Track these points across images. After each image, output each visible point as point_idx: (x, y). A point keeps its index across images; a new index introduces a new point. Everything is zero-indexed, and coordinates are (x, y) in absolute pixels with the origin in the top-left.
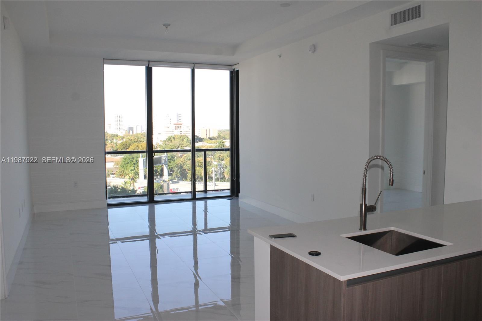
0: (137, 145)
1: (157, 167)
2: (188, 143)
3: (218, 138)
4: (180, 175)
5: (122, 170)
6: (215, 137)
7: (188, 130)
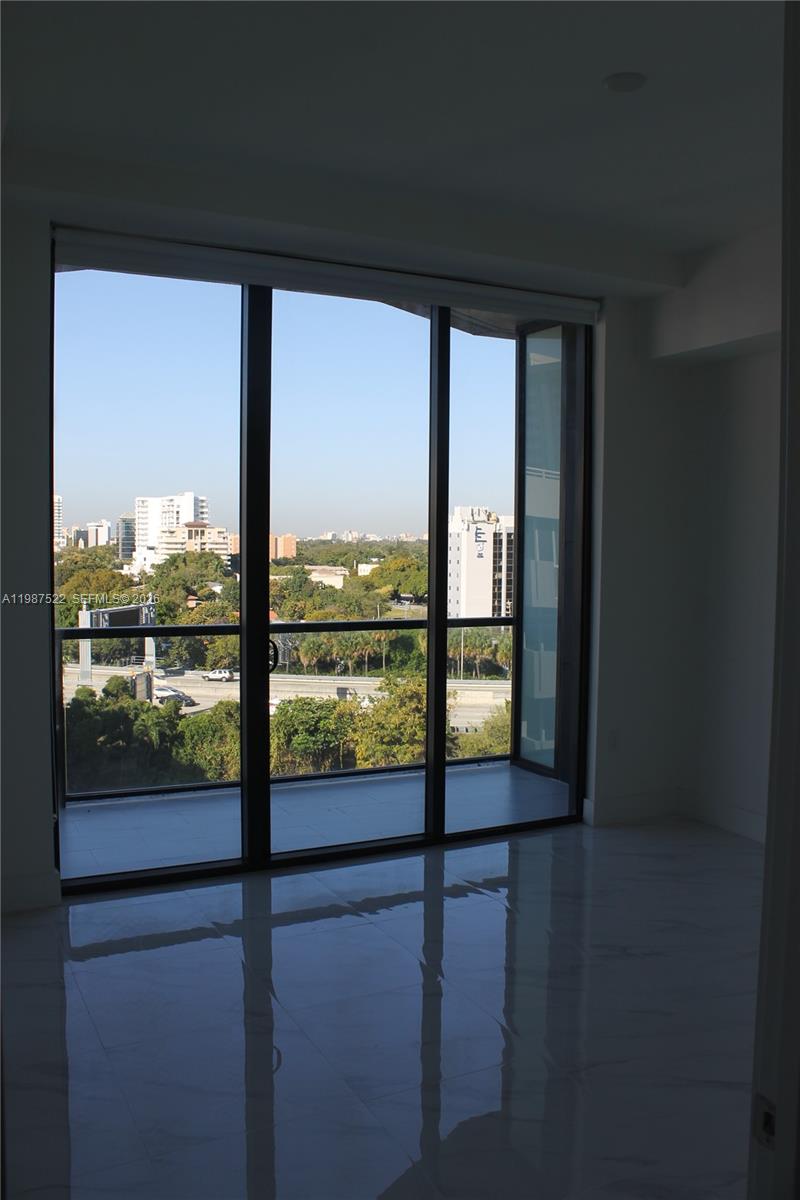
2: (218, 573)
3: (295, 560)
4: (187, 656)
6: (291, 557)
7: (221, 540)
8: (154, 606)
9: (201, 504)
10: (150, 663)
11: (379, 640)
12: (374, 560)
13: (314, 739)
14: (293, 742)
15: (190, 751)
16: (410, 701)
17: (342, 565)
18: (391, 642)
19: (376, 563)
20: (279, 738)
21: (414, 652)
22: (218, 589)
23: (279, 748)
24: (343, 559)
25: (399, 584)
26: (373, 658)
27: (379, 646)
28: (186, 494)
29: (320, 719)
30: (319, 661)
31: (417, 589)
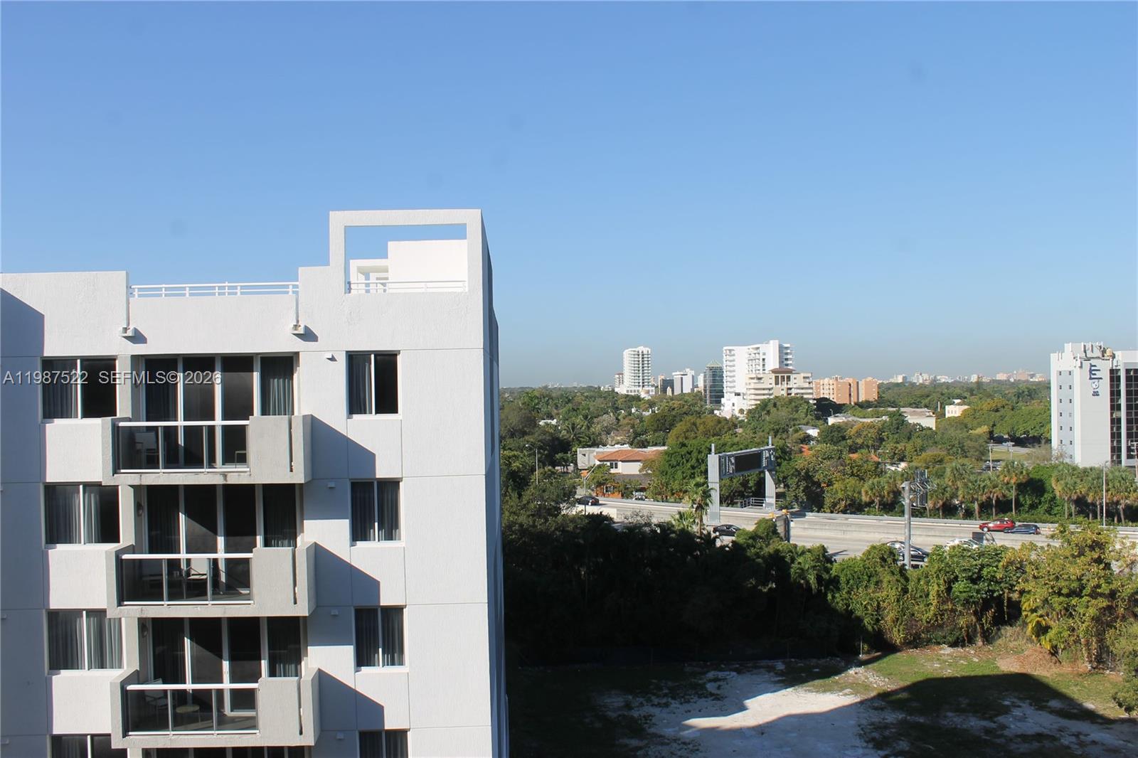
0: (692, 421)
1: (748, 476)
2: (809, 417)
3: (878, 403)
4: (804, 497)
5: (663, 481)
6: (870, 400)
7: (807, 386)
8: (774, 449)
9: (785, 351)
10: (770, 505)
11: (1008, 483)
12: (959, 401)
13: (977, 587)
14: (954, 589)
15: (846, 596)
17: (926, 406)
18: (1020, 485)
19: (961, 404)
20: (938, 585)
21: (1046, 496)
22: (813, 432)
23: (939, 595)
24: (924, 402)
25: (994, 425)
26: (1002, 502)
27: (1008, 489)
28: (771, 342)
29: (983, 566)
30: (944, 505)
31: (1015, 429)
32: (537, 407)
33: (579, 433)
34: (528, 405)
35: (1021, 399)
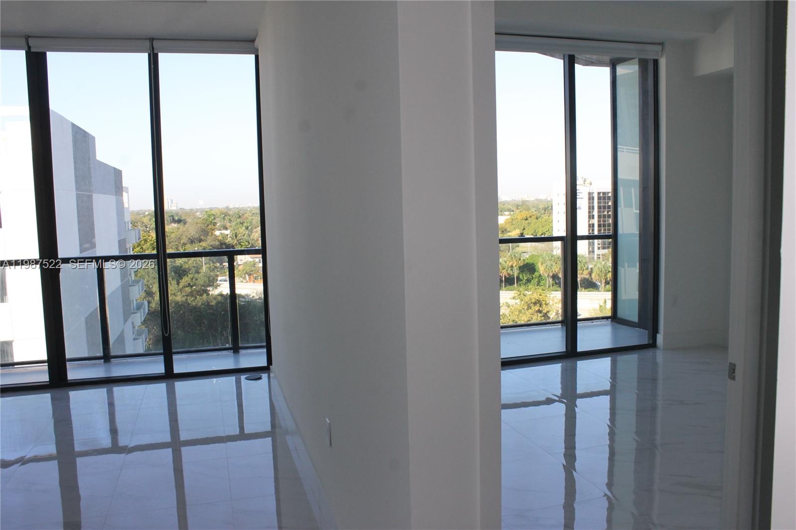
11: (512, 266)
12: (507, 213)
16: (534, 306)
18: (520, 267)
19: (508, 215)
21: (536, 274)
25: (524, 229)
26: (508, 278)
27: (512, 270)
31: (537, 231)
32: (213, 221)
33: (240, 240)
34: (207, 220)
35: (546, 211)
